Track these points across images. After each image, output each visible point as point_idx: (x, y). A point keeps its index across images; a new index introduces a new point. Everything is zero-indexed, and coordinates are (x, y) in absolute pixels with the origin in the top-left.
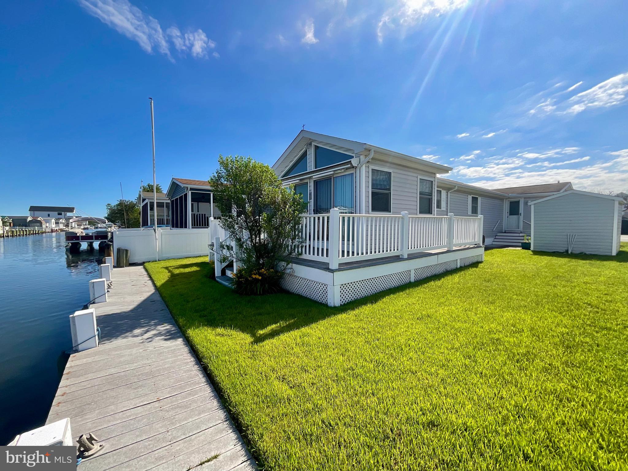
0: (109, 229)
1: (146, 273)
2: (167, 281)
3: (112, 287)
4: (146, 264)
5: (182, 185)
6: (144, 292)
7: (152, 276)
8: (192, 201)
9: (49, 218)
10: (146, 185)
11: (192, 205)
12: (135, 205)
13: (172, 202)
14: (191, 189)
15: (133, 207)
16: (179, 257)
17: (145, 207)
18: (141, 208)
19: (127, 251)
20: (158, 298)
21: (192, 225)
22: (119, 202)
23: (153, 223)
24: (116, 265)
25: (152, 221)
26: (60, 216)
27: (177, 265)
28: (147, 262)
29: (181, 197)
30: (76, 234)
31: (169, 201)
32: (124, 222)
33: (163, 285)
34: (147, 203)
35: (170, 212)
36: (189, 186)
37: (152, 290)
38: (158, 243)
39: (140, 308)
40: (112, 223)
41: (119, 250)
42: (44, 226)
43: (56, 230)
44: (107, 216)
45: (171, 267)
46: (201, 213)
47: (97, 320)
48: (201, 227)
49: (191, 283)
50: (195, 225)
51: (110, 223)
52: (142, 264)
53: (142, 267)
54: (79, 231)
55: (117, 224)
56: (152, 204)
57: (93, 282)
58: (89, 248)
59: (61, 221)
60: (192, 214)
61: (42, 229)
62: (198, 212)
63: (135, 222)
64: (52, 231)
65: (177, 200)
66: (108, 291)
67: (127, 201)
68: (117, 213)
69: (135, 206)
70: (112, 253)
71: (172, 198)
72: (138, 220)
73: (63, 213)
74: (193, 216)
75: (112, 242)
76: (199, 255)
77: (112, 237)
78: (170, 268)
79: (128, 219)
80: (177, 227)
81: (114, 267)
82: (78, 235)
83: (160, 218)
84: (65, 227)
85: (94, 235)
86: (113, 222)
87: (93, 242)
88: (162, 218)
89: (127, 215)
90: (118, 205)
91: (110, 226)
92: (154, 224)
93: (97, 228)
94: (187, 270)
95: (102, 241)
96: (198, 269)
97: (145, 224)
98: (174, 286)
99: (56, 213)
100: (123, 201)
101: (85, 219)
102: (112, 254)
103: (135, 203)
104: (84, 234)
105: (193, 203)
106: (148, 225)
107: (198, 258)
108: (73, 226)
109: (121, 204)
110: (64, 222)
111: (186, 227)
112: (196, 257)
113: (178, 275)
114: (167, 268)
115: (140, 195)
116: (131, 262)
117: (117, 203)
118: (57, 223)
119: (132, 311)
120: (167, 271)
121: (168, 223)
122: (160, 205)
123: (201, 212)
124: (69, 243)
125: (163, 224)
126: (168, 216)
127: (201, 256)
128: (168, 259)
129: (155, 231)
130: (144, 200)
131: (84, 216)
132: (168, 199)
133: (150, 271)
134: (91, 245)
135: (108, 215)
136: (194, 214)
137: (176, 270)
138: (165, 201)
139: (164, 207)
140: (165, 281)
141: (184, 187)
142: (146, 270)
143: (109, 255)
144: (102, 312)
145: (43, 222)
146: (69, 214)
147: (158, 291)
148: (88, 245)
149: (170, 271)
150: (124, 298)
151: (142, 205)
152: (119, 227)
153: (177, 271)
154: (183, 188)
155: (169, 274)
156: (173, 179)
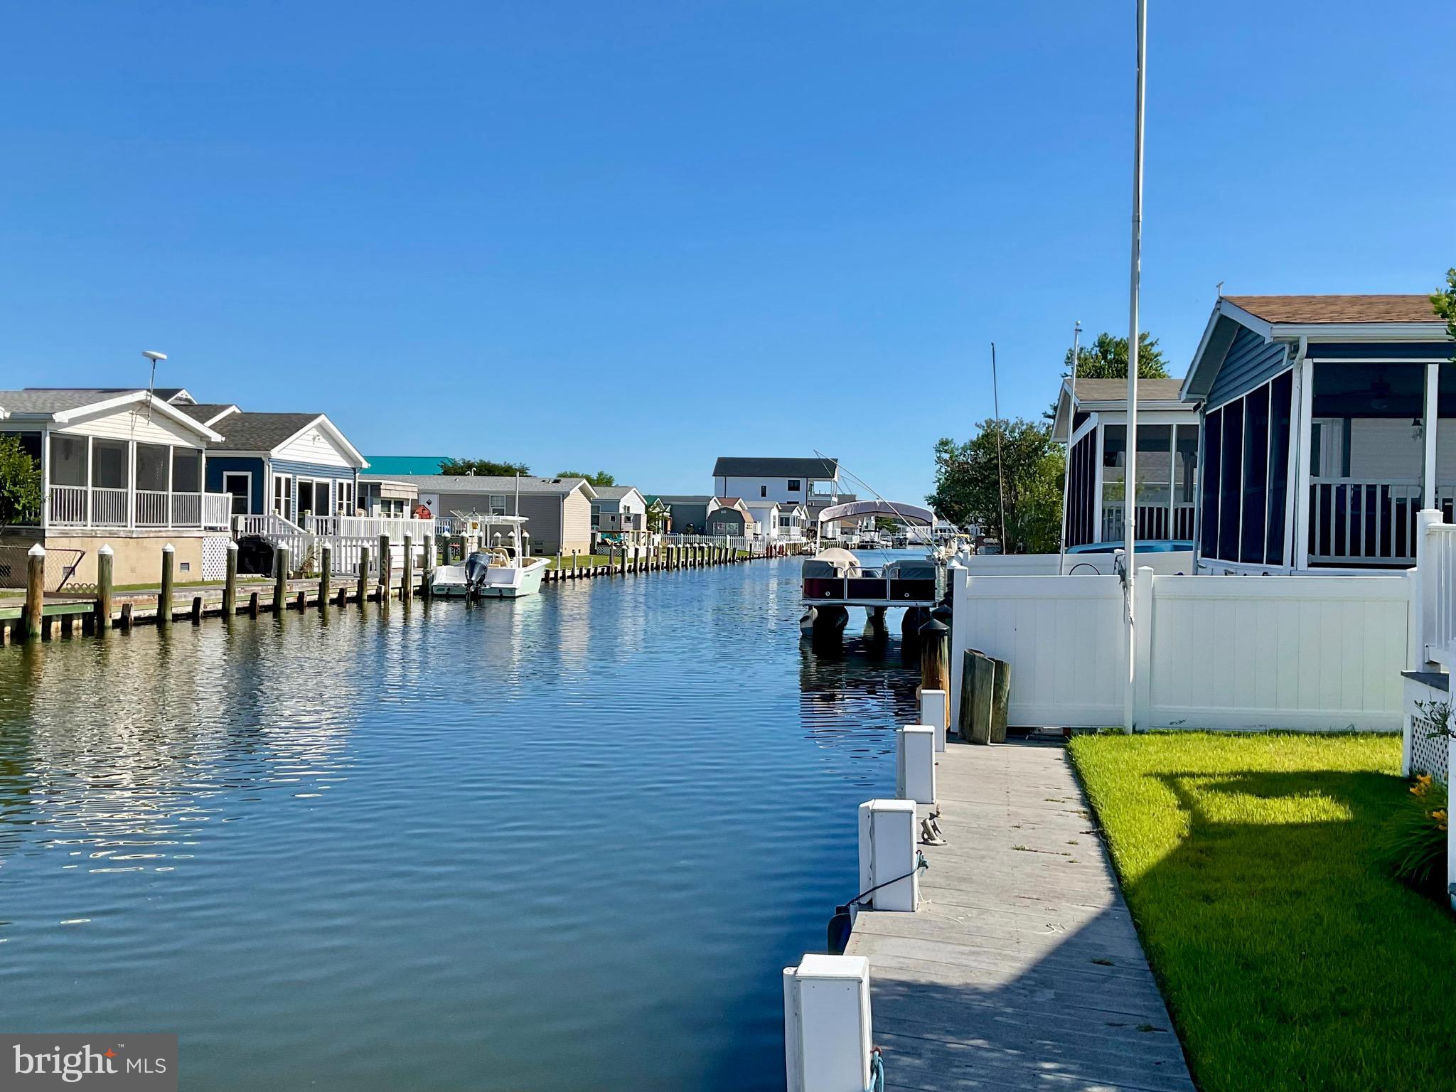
0: (942, 552)
1: (1075, 793)
2: (1172, 858)
3: (938, 841)
4: (1077, 743)
5: (1267, 333)
6: (1060, 896)
7: (1104, 814)
8: (1315, 414)
9: (764, 504)
10: (1089, 342)
11: (1316, 430)
12: (1043, 440)
13: (1212, 421)
14: (1314, 350)
15: (1036, 450)
16: (1239, 726)
17: (1083, 452)
18: (1067, 454)
19: (1000, 666)
20: (1123, 946)
21: (1311, 550)
22: (981, 432)
23: (1115, 532)
24: (955, 729)
25: (1114, 516)
26: (794, 496)
27: (1227, 768)
28: (1082, 731)
29: (1258, 399)
30: (836, 570)
31: (1196, 420)
32: (997, 522)
33: (1151, 875)
34: (1094, 432)
35: (1199, 473)
36: (1306, 335)
37: (1100, 894)
38: (1136, 641)
39: (1045, 984)
40: (953, 522)
41: (970, 661)
42: (749, 534)
43: (781, 547)
44: (935, 493)
45: (1192, 775)
46: (1364, 482)
47: (874, 997)
48: (1363, 558)
49: (1298, 894)
50: (1325, 550)
51: (946, 524)
52: (1060, 738)
53: (1058, 752)
54: (845, 562)
55: (969, 527)
56: (1116, 439)
57: (873, 812)
58: (871, 632)
59: (795, 513)
60: (1313, 488)
61: (743, 543)
62: (1346, 472)
63: (1039, 520)
64: (770, 553)
65: (1234, 409)
66: (922, 864)
67: (1012, 422)
68: (974, 481)
69: (1040, 447)
70: (945, 670)
71: (1211, 402)
72: (1052, 513)
73: (803, 481)
74: (1321, 496)
75: (946, 616)
76: (1344, 726)
77: (949, 596)
78: (1186, 783)
79: (1011, 508)
80: (1229, 555)
81: (952, 737)
82: (840, 575)
83: (1147, 505)
84: (804, 540)
85: (890, 577)
86: (956, 518)
87: (884, 608)
88: (1155, 505)
89: (1011, 487)
90: (976, 445)
91: (946, 535)
92: (1121, 537)
93: (901, 543)
94: (1283, 810)
95: (913, 604)
96: (1340, 813)
97: (1080, 534)
98: (1208, 899)
99: (785, 481)
100: (998, 424)
101: (866, 510)
102: (945, 678)
103: (1043, 431)
104: (858, 575)
105: (1318, 420)
106: (1091, 541)
107: (1337, 743)
108: (830, 536)
109: (986, 442)
110: (803, 517)
111: (1276, 559)
112: (1331, 735)
113: (1227, 831)
114: (1171, 780)
115: (1065, 397)
116: (1016, 721)
117: (975, 434)
118: (784, 522)
119: (1006, 991)
120: (1173, 799)
121: (1183, 533)
122: (1152, 439)
123: (1362, 476)
124: (811, 608)
125: (1161, 535)
126: (1187, 491)
127: (1355, 734)
128: (1179, 729)
129: (1123, 579)
130: (1080, 418)
131: (864, 497)
132: (1192, 405)
133: (1094, 783)
134: (877, 619)
135: (942, 490)
136: (1326, 489)
137: (1221, 798)
138: (1175, 421)
139: (1168, 449)
140: (1161, 853)
141: (1278, 341)
142: (1078, 777)
143: (935, 684)
144: (894, 963)
145: (747, 517)
146: (821, 487)
147: (1129, 905)
148: (871, 620)
149: (1186, 803)
150: (982, 910)
151: (1073, 439)
152: (978, 541)
153: (1224, 809)
154: (1272, 345)
155: (1183, 817)
156: (1221, 300)
